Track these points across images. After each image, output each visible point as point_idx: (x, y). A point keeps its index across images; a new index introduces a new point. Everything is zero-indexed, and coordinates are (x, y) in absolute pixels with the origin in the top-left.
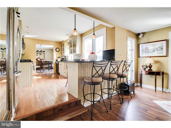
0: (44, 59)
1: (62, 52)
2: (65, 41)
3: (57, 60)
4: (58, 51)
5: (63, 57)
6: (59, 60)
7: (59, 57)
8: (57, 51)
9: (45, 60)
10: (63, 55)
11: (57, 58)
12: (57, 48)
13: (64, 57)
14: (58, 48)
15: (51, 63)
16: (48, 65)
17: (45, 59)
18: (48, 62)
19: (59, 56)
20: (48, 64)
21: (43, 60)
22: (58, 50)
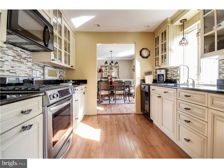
0: (117, 77)
1: (157, 59)
2: (169, 20)
3: (143, 81)
4: (147, 57)
5: (159, 72)
6: (149, 80)
7: (149, 73)
8: (143, 57)
9: (119, 80)
10: (161, 67)
11: (143, 74)
12: (143, 49)
13: (163, 72)
14: (147, 49)
15: (128, 86)
16: (124, 90)
17: (120, 77)
18: (123, 84)
19: (149, 69)
20: (123, 88)
21: (116, 80)
22: (145, 53)
